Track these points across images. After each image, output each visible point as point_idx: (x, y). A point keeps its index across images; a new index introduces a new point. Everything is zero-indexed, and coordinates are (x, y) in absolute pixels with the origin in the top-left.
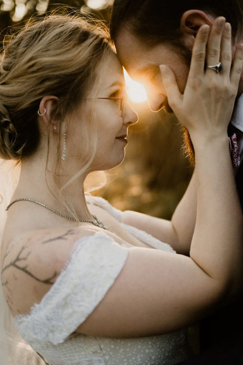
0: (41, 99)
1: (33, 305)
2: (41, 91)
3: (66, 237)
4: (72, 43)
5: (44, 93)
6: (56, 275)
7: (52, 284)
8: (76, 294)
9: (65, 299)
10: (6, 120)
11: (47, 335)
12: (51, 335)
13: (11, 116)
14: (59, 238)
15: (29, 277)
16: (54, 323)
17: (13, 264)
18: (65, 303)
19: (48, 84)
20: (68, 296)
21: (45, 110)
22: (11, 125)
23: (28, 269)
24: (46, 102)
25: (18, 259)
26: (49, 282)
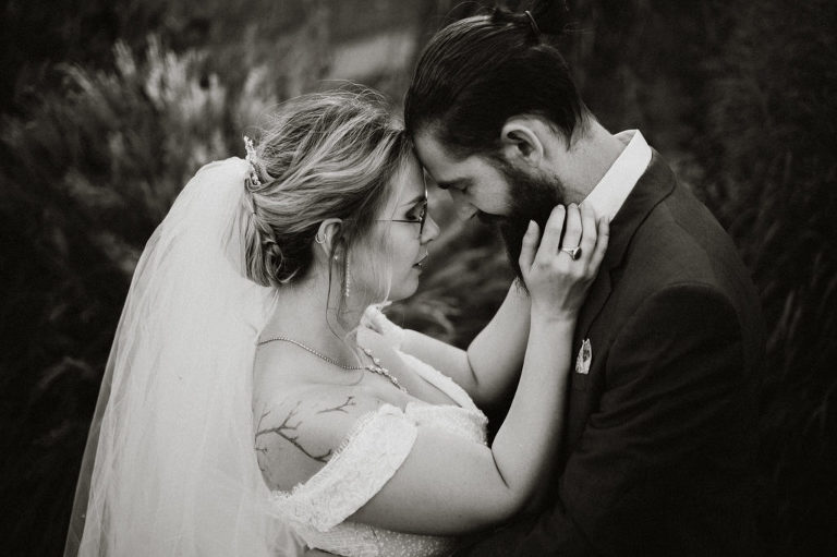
0: (319, 224)
1: (296, 484)
2: (321, 211)
3: (344, 408)
4: (361, 151)
5: (325, 215)
6: (330, 453)
7: (326, 462)
8: (349, 482)
9: (335, 485)
10: (269, 240)
11: (310, 520)
12: (314, 521)
13: (276, 237)
14: (337, 409)
15: (299, 451)
16: (319, 508)
17: (277, 430)
18: (334, 490)
19: (330, 204)
20: (340, 482)
21: (325, 236)
22: (276, 248)
23: (297, 441)
24: (328, 226)
25: (284, 427)
26: (322, 459)
